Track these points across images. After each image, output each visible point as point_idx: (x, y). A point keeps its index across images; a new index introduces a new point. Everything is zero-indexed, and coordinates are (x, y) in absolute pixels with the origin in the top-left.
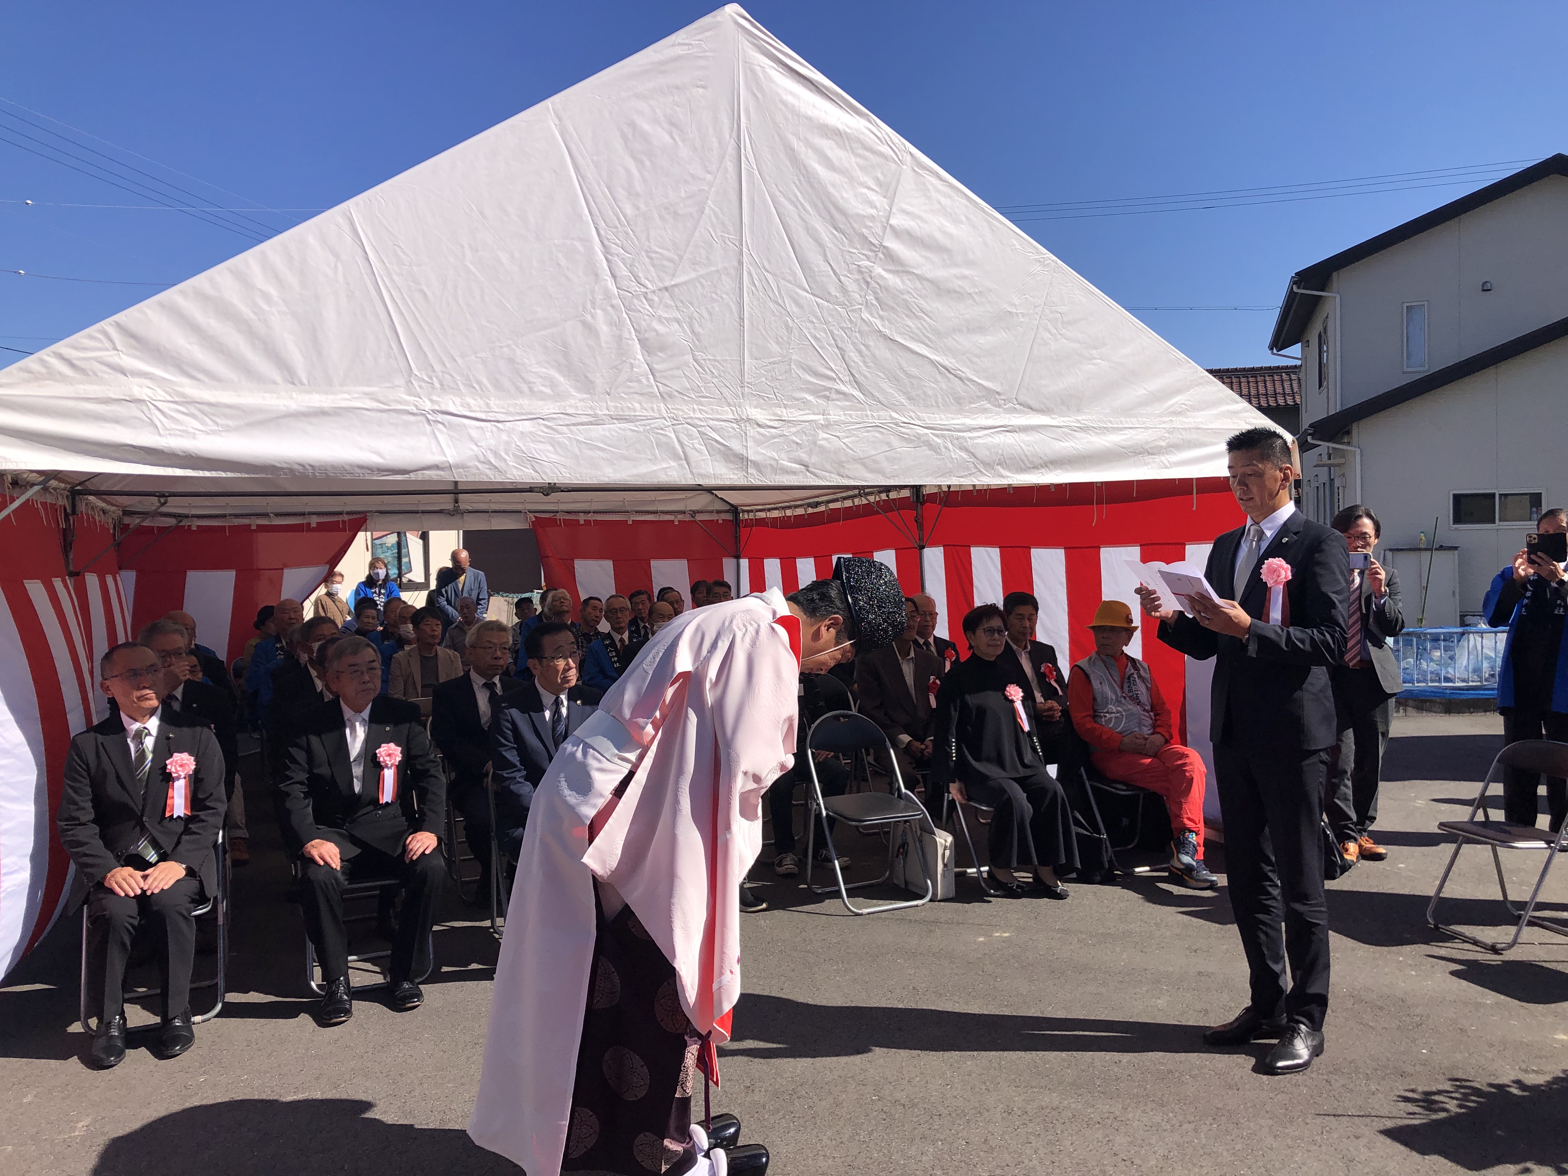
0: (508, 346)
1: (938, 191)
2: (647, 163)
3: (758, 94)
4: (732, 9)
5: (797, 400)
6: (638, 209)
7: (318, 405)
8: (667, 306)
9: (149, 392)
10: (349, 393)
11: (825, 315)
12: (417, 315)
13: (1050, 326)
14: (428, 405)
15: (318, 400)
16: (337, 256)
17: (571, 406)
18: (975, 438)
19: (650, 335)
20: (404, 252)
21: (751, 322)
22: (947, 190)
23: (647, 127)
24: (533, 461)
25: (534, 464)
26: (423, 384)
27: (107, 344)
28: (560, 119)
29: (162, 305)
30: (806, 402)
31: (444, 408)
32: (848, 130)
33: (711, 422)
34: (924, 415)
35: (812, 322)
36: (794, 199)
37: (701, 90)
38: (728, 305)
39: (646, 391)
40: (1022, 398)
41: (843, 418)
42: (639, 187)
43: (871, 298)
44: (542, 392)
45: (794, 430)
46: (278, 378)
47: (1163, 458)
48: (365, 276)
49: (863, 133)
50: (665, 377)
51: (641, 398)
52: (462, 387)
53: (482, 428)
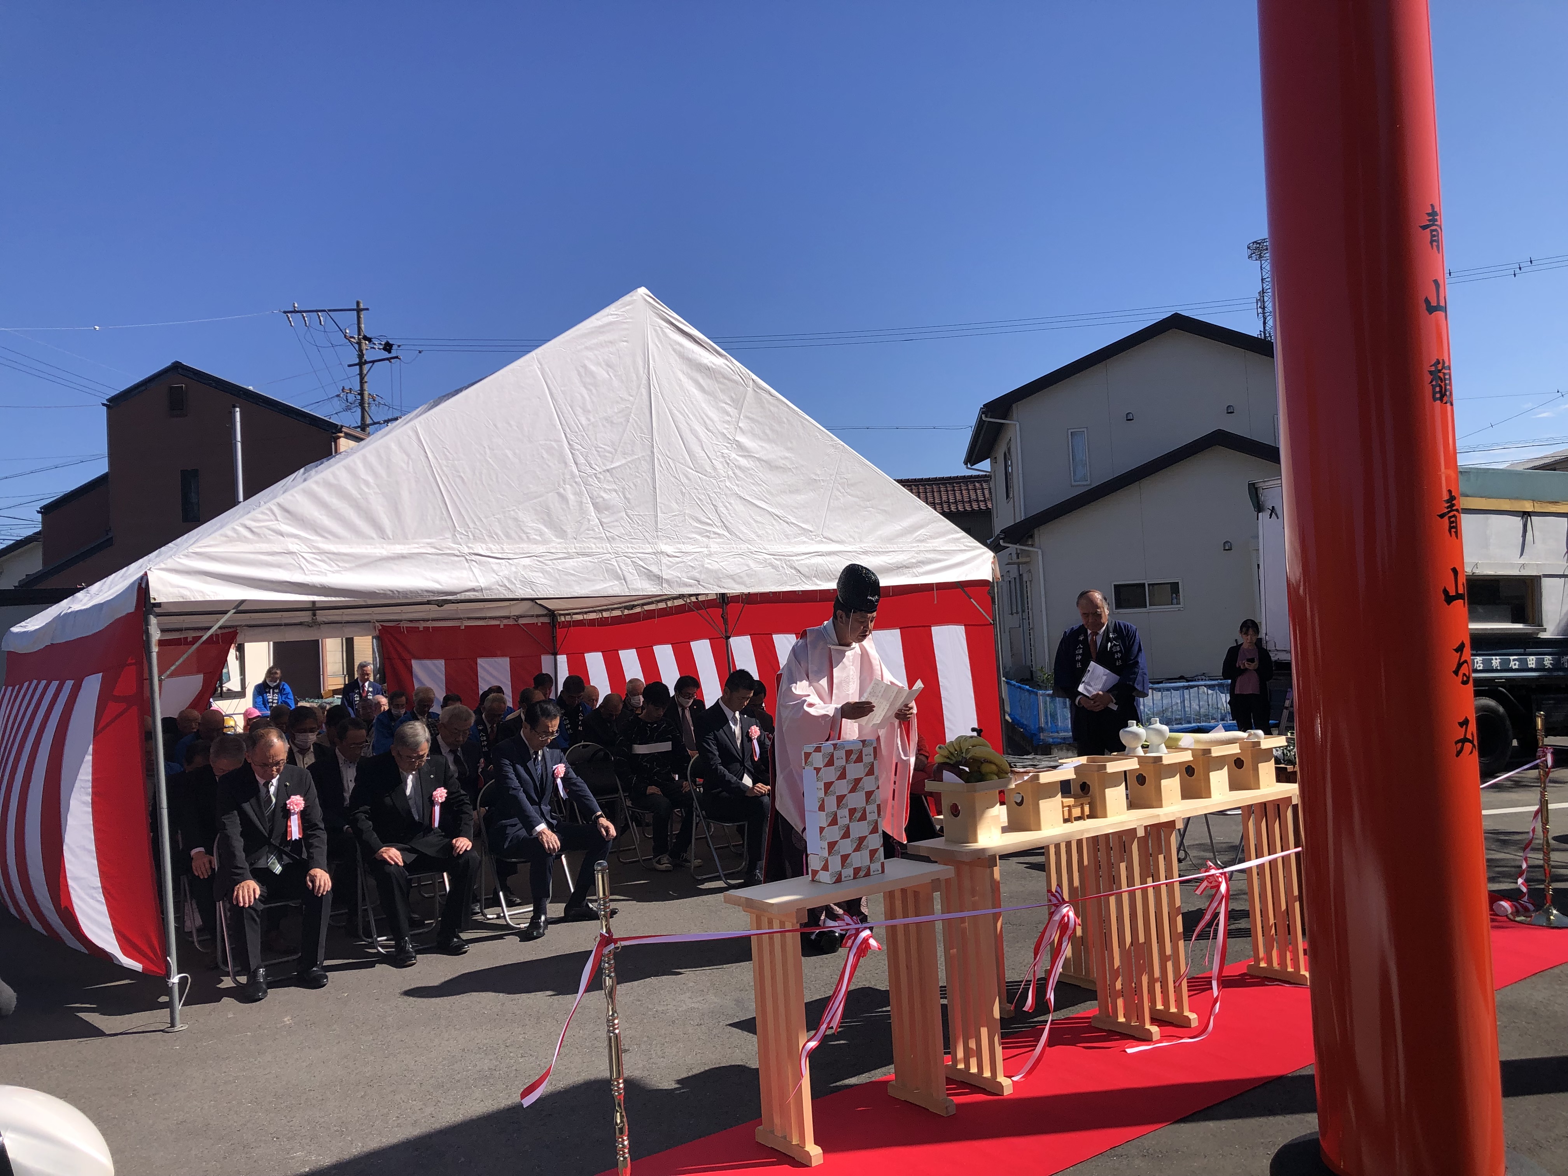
0: (513, 510)
1: (769, 402)
2: (594, 391)
3: (659, 345)
4: (643, 290)
5: (691, 539)
6: (589, 420)
7: (400, 552)
8: (608, 481)
9: (298, 547)
10: (417, 543)
11: (704, 484)
12: (458, 491)
13: (840, 488)
14: (466, 550)
15: (399, 549)
16: (408, 455)
17: (553, 547)
18: (799, 560)
19: (599, 500)
20: (449, 452)
21: (660, 490)
22: (776, 402)
23: (593, 368)
24: (531, 584)
25: (533, 586)
26: (462, 536)
27: (273, 517)
28: (541, 365)
29: (304, 491)
30: (695, 540)
31: (476, 551)
32: (714, 367)
33: (639, 555)
34: (768, 547)
35: (697, 489)
36: (683, 412)
37: (625, 343)
38: (646, 480)
39: (598, 536)
40: (825, 534)
41: (719, 549)
42: (589, 407)
43: (730, 473)
44: (534, 539)
45: (690, 558)
46: (374, 536)
47: (914, 570)
48: (426, 469)
49: (723, 368)
50: (609, 527)
51: (595, 540)
52: (486, 538)
53: (499, 563)
